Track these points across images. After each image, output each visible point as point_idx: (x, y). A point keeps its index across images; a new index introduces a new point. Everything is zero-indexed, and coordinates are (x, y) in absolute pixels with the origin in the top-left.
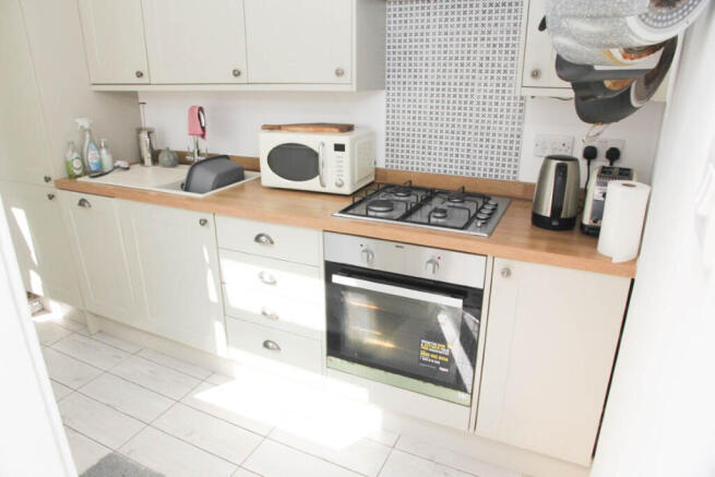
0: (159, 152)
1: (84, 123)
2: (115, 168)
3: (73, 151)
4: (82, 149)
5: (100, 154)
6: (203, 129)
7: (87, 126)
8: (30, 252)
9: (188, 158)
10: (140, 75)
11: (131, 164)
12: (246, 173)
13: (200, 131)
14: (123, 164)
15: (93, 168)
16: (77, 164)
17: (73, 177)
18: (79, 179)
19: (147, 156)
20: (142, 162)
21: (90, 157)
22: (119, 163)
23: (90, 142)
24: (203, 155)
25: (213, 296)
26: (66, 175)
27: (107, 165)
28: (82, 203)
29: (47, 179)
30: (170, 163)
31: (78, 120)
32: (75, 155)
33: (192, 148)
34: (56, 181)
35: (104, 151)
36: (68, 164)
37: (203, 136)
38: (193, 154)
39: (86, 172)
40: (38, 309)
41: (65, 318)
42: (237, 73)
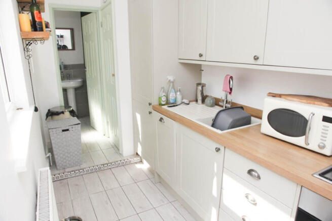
0: (207, 96)
1: (171, 78)
2: (182, 103)
3: (163, 92)
4: (168, 91)
5: (176, 95)
6: (231, 89)
7: (172, 80)
8: (139, 135)
9: (220, 104)
10: (201, 55)
11: (190, 101)
12: (253, 119)
13: (229, 90)
14: (186, 101)
15: (171, 101)
16: (164, 99)
17: (161, 105)
18: (163, 107)
19: (200, 98)
20: (197, 101)
21: (171, 96)
22: (184, 101)
23: (172, 88)
24: (229, 103)
25: (215, 192)
26: (158, 104)
27: (179, 101)
28: (161, 119)
29: (150, 104)
30: (210, 105)
31: (168, 77)
32: (164, 94)
33: (224, 98)
34: (153, 106)
35: (178, 93)
36: (160, 98)
37: (230, 93)
38: (223, 101)
39: (168, 103)
40: (139, 161)
41: (148, 169)
42: (256, 58)
